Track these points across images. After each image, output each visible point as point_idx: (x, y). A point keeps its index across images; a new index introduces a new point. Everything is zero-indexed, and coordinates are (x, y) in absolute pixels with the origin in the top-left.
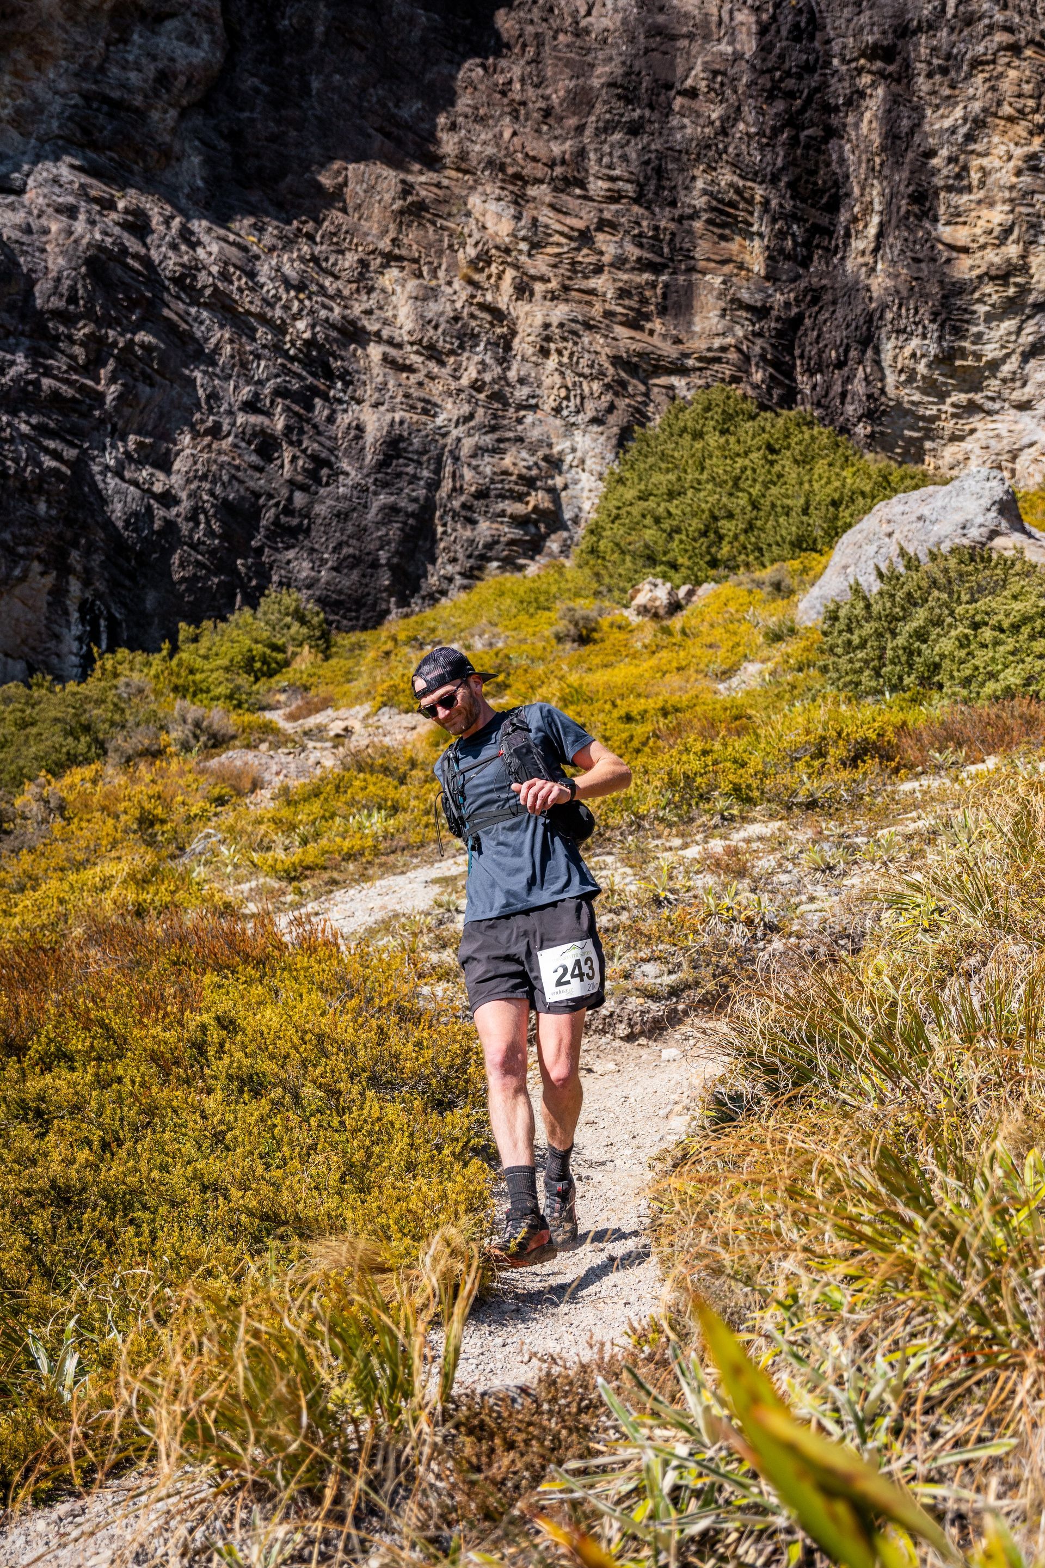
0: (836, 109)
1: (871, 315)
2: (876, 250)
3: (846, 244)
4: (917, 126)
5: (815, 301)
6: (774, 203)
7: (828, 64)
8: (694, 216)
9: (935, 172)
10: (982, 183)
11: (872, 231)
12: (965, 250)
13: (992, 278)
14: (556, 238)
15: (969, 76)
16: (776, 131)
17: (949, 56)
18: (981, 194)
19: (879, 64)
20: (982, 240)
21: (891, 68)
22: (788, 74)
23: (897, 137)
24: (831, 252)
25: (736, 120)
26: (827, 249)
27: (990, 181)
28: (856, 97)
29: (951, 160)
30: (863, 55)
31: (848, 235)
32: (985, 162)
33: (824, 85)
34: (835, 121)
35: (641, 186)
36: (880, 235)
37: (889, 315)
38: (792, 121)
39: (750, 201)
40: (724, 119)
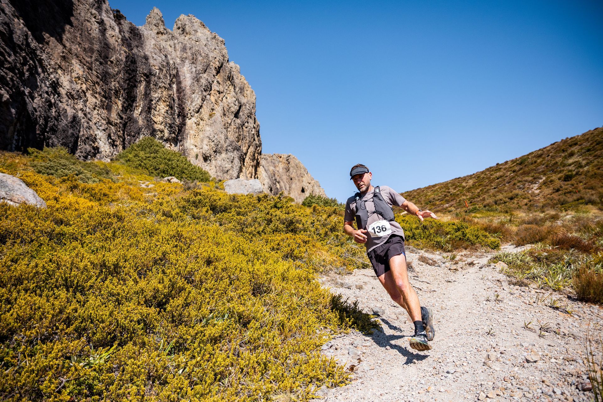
0: (137, 82)
1: (140, 128)
2: (140, 115)
3: (134, 111)
4: (150, 93)
5: (130, 120)
6: (124, 95)
7: (136, 72)
8: (112, 90)
9: (152, 104)
10: (159, 111)
11: (140, 110)
12: (156, 123)
13: (160, 131)
14: (89, 81)
15: (158, 89)
16: (126, 80)
17: (156, 83)
18: (158, 113)
19: (145, 77)
20: (159, 122)
21: (147, 79)
22: (130, 69)
23: (146, 94)
24: (131, 111)
25: (120, 73)
26: (130, 110)
27: (160, 111)
28: (141, 81)
29: (155, 104)
30: (143, 74)
31: (135, 109)
32: (160, 107)
33: (135, 76)
34: (137, 84)
35: (102, 77)
36: (141, 112)
37: (143, 130)
38: (129, 79)
39: (120, 92)
40: (118, 72)
